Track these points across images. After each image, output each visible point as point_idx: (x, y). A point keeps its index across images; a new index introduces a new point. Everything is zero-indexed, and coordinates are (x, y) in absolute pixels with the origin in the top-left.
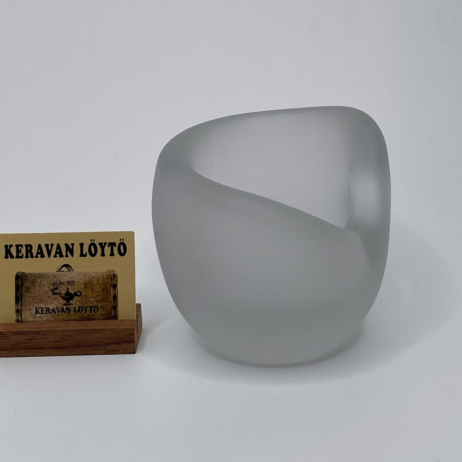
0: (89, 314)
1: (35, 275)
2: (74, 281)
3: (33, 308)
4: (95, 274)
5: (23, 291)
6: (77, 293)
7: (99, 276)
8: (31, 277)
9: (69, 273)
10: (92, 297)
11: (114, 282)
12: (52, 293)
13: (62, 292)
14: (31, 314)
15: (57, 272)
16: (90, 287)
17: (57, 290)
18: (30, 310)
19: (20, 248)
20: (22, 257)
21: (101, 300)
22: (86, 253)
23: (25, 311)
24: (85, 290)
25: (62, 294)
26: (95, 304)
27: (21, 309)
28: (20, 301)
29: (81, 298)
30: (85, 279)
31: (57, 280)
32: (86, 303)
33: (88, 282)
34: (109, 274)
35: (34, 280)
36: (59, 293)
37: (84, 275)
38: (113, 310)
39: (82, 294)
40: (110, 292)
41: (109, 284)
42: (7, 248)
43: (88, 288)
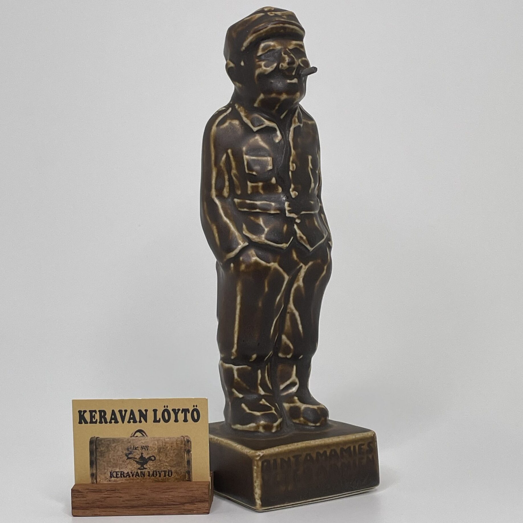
0: (164, 478)
1: (109, 441)
2: (148, 446)
4: (168, 440)
5: (97, 456)
6: (151, 458)
7: (172, 441)
8: (104, 441)
9: (142, 438)
11: (188, 447)
12: (126, 458)
13: (136, 457)
14: (105, 477)
15: (131, 438)
16: (164, 452)
17: (132, 454)
18: (105, 473)
19: (94, 413)
20: (96, 422)
21: (175, 464)
22: (160, 419)
23: (100, 475)
24: (159, 455)
25: (136, 459)
26: (169, 468)
27: (96, 473)
28: (95, 466)
29: (155, 462)
30: (158, 444)
31: (131, 445)
32: (160, 467)
33: (161, 447)
34: (183, 440)
36: (133, 458)
37: (158, 441)
38: (187, 475)
39: (156, 458)
40: (183, 457)
41: (183, 450)
42: (81, 414)
43: (162, 452)
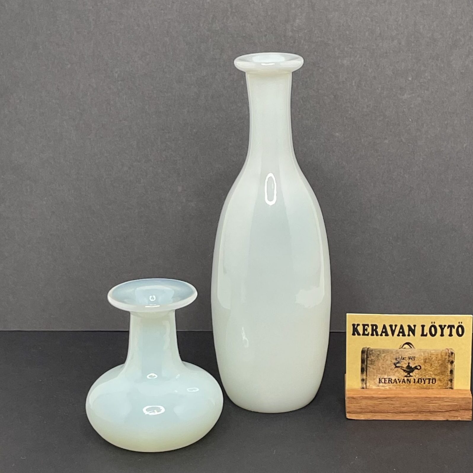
3: (377, 378)
10: (431, 371)
35: (379, 355)
